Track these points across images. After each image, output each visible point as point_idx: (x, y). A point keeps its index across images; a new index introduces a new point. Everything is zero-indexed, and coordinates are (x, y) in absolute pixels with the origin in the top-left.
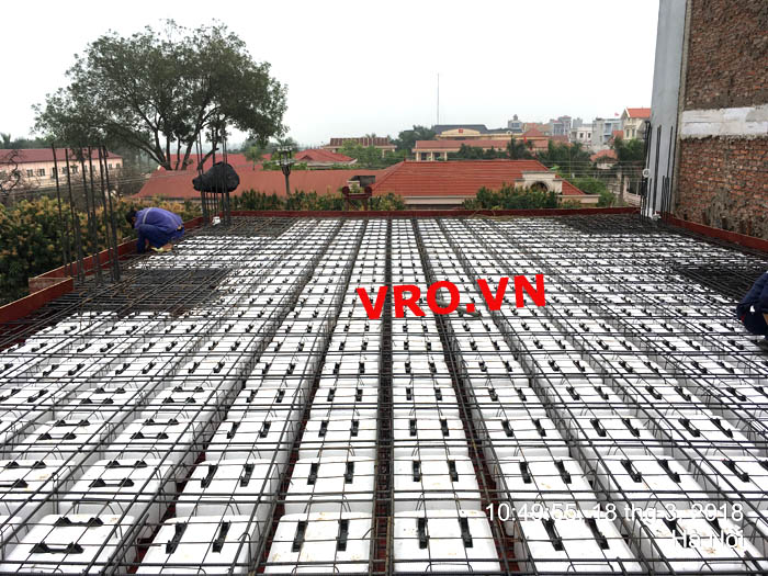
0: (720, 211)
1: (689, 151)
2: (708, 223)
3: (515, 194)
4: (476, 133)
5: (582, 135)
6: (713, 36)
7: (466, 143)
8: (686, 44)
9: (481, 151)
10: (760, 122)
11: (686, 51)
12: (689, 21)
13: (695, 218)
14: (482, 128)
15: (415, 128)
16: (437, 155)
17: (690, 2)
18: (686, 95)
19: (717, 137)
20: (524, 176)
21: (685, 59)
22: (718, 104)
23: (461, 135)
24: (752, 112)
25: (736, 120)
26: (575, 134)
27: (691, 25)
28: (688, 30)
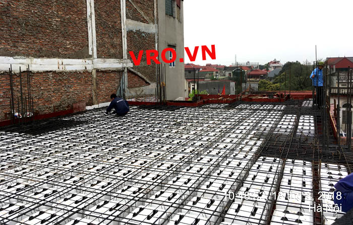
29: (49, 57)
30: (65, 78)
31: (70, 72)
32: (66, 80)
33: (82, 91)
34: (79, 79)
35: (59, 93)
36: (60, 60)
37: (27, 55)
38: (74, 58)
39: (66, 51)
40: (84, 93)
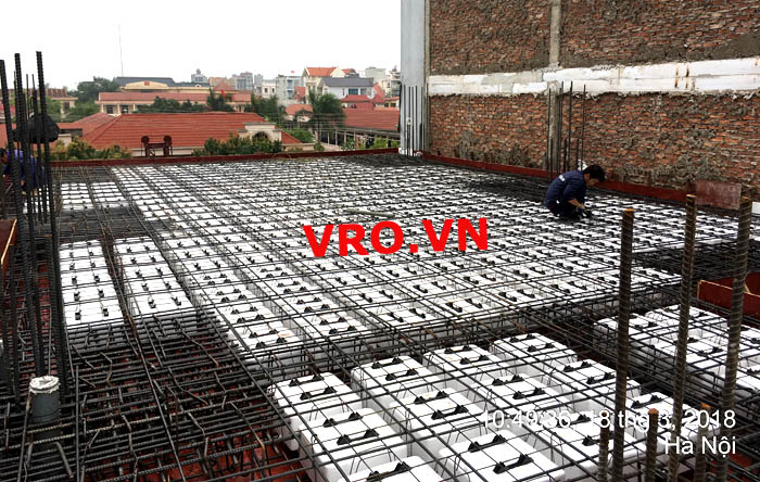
0: (467, 147)
1: (436, 105)
2: (458, 156)
3: (243, 144)
4: (164, 86)
5: (266, 90)
6: (449, 24)
7: (161, 96)
8: (428, 28)
9: (178, 104)
10: (492, 85)
11: (428, 32)
12: (428, 12)
13: (447, 152)
14: (169, 81)
15: (95, 79)
16: (123, 107)
17: (428, 2)
18: (430, 64)
19: (460, 95)
20: (247, 127)
21: (428, 38)
22: (458, 72)
23: (147, 87)
24: (485, 79)
25: (474, 83)
26: (260, 89)
27: (431, 12)
28: (428, 17)
29: (655, 60)
30: (691, 110)
31: (709, 96)
32: (694, 115)
33: (745, 152)
34: (739, 117)
35: (674, 147)
36: (682, 67)
37: (613, 62)
38: (726, 58)
39: (708, 40)
40: (752, 160)
